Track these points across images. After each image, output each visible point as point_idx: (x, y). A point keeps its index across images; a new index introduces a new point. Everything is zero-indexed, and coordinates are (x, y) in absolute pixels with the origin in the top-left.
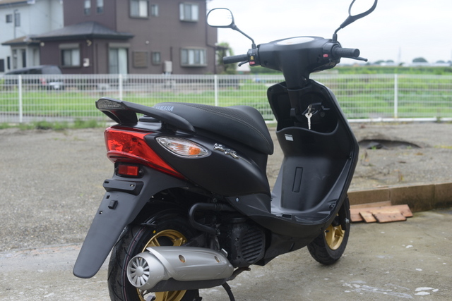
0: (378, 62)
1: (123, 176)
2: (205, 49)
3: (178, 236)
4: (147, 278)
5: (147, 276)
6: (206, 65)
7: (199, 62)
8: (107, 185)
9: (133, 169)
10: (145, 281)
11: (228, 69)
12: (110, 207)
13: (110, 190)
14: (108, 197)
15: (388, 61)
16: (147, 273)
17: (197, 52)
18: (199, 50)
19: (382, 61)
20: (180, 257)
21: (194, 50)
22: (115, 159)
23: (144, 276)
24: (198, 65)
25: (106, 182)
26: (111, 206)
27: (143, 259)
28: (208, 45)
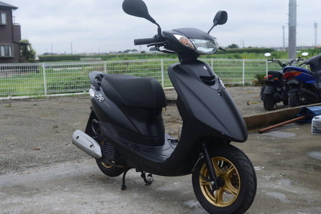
0: (127, 51)
2: (12, 45)
6: (13, 56)
7: (9, 54)
11: (30, 59)
15: (133, 50)
17: (7, 47)
18: (8, 46)
19: (129, 51)
21: (4, 45)
24: (7, 56)
28: (14, 42)
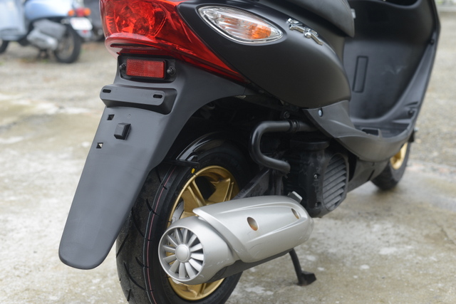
1: (134, 79)
3: (223, 175)
4: (199, 267)
5: (200, 262)
8: (108, 96)
9: (154, 67)
10: (196, 272)
12: (117, 137)
13: (112, 104)
14: (110, 117)
16: (200, 257)
20: (250, 220)
22: (119, 50)
23: (192, 261)
25: (106, 91)
26: (120, 133)
27: (189, 232)
